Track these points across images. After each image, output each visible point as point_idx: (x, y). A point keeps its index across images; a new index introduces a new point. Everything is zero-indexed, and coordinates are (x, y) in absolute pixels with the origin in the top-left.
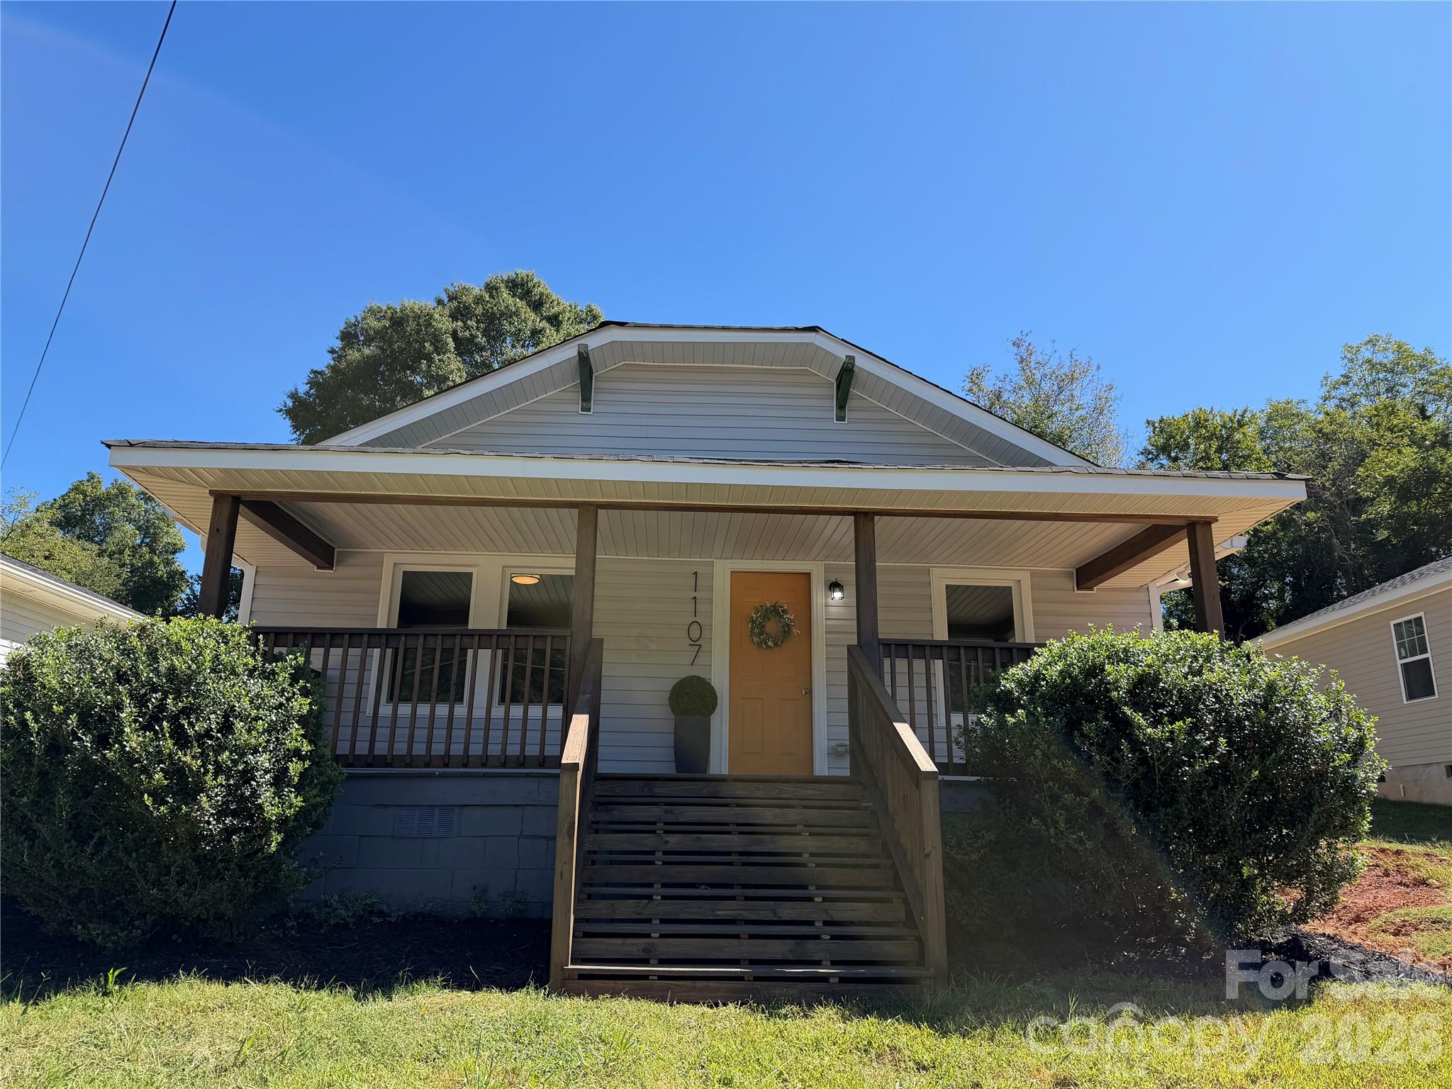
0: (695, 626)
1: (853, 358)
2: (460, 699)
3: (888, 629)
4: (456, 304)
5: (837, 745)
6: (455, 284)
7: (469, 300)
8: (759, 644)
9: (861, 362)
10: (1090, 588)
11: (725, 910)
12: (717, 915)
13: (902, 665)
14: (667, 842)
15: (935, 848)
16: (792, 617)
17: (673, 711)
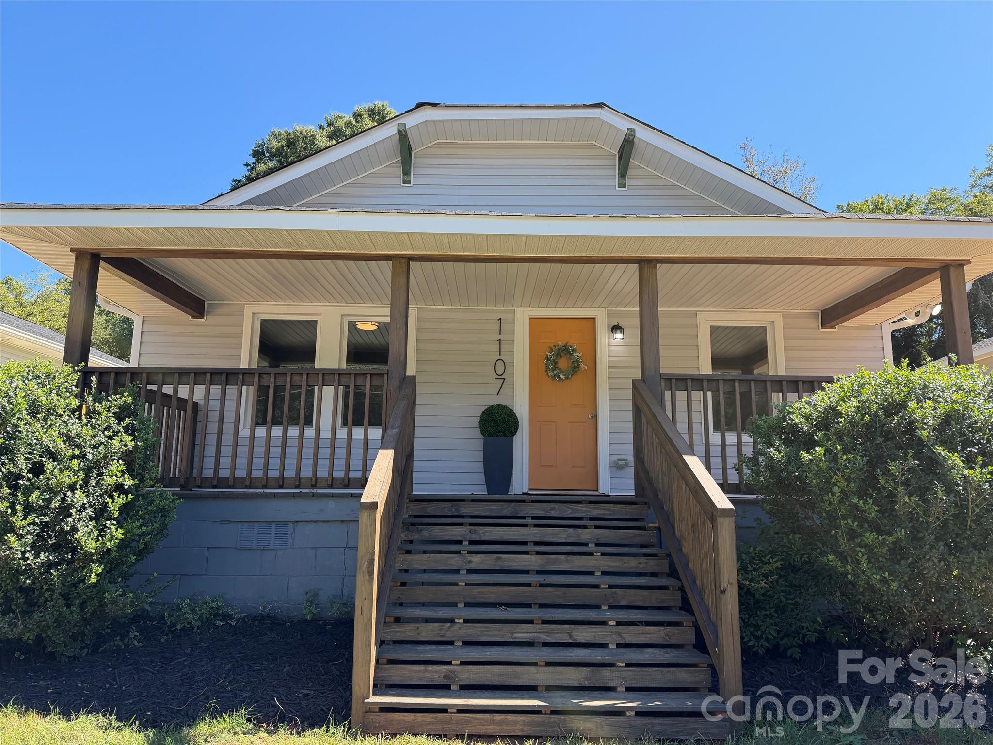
0: (500, 364)
1: (633, 130)
2: (308, 422)
3: (669, 365)
4: (332, 128)
5: (618, 460)
6: (332, 114)
7: (341, 124)
8: (553, 377)
9: (642, 133)
10: (833, 327)
11: (523, 633)
12: (516, 638)
13: (681, 395)
14: (470, 562)
15: (731, 584)
16: (580, 355)
17: (482, 433)
